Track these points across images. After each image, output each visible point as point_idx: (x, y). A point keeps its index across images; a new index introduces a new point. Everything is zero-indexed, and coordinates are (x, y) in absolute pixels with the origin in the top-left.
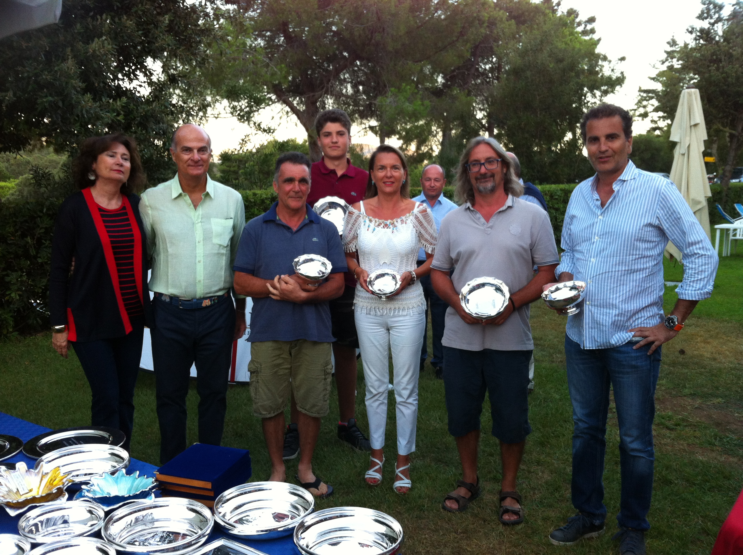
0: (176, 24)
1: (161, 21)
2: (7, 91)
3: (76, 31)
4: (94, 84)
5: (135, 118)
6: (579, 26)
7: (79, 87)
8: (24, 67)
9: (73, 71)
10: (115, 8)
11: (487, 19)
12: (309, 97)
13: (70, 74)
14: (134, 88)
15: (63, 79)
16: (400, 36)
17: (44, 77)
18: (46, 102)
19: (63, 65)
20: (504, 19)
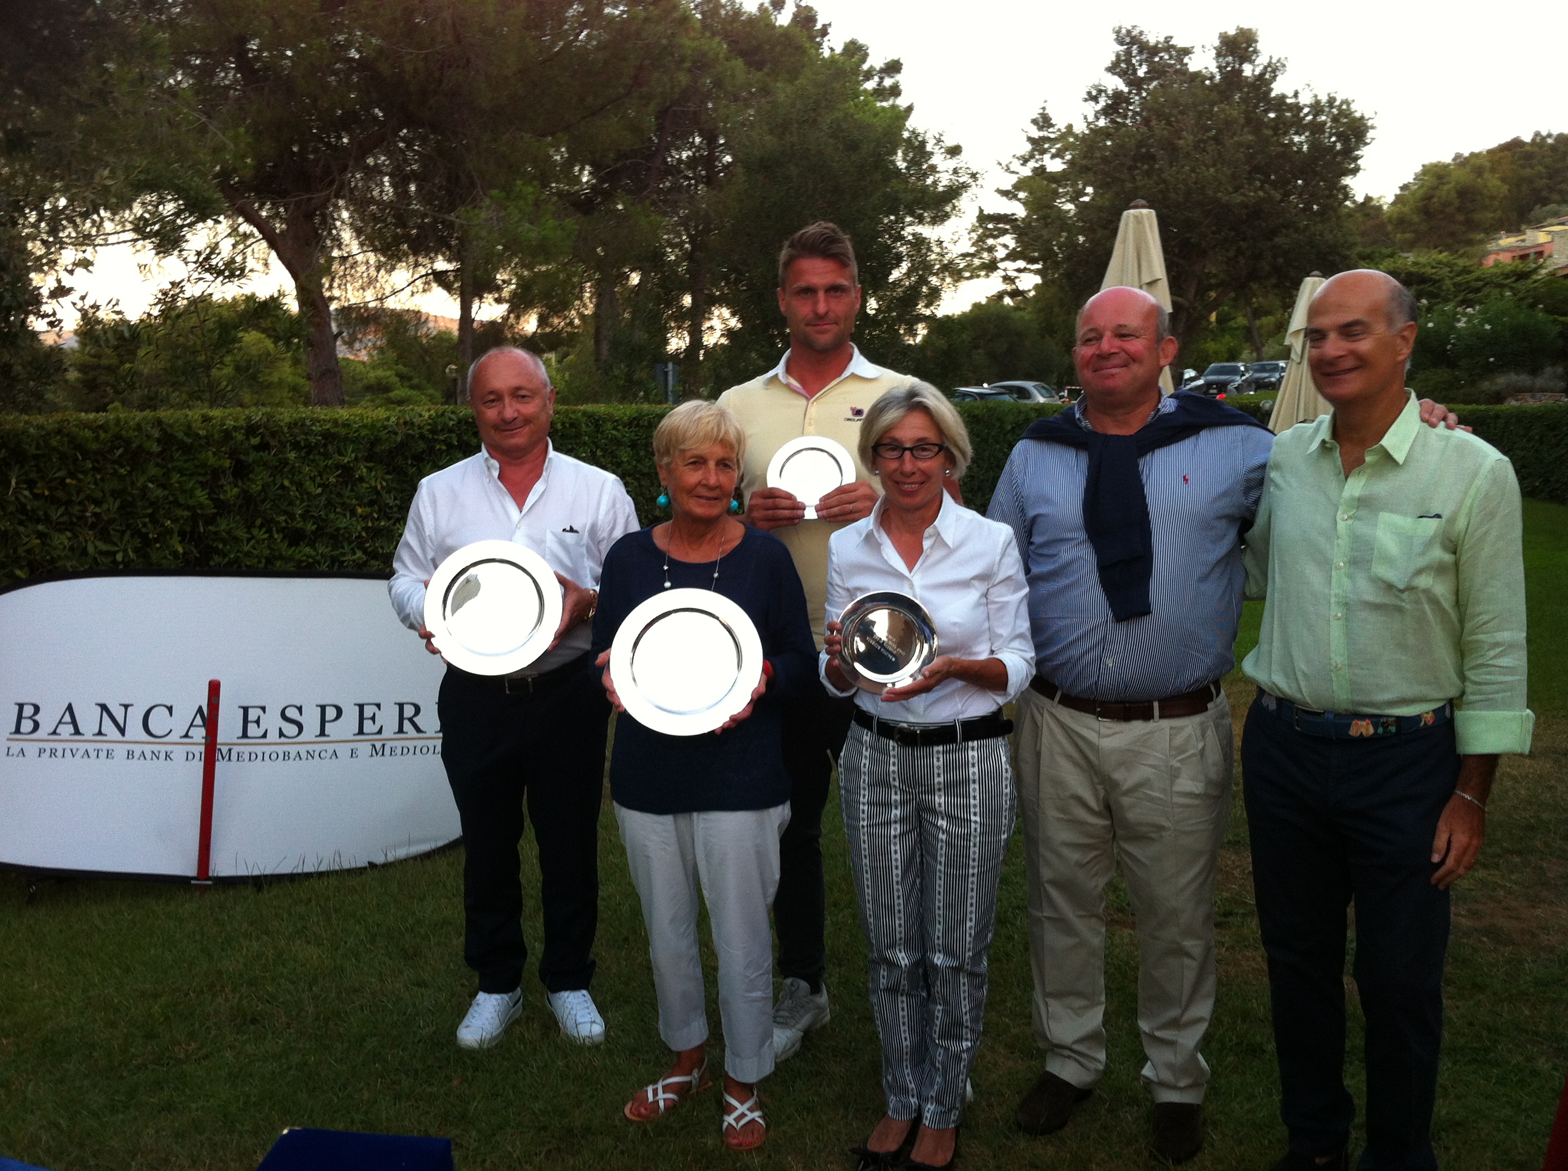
6: (869, 79)
11: (689, 52)
16: (506, 79)
20: (721, 56)
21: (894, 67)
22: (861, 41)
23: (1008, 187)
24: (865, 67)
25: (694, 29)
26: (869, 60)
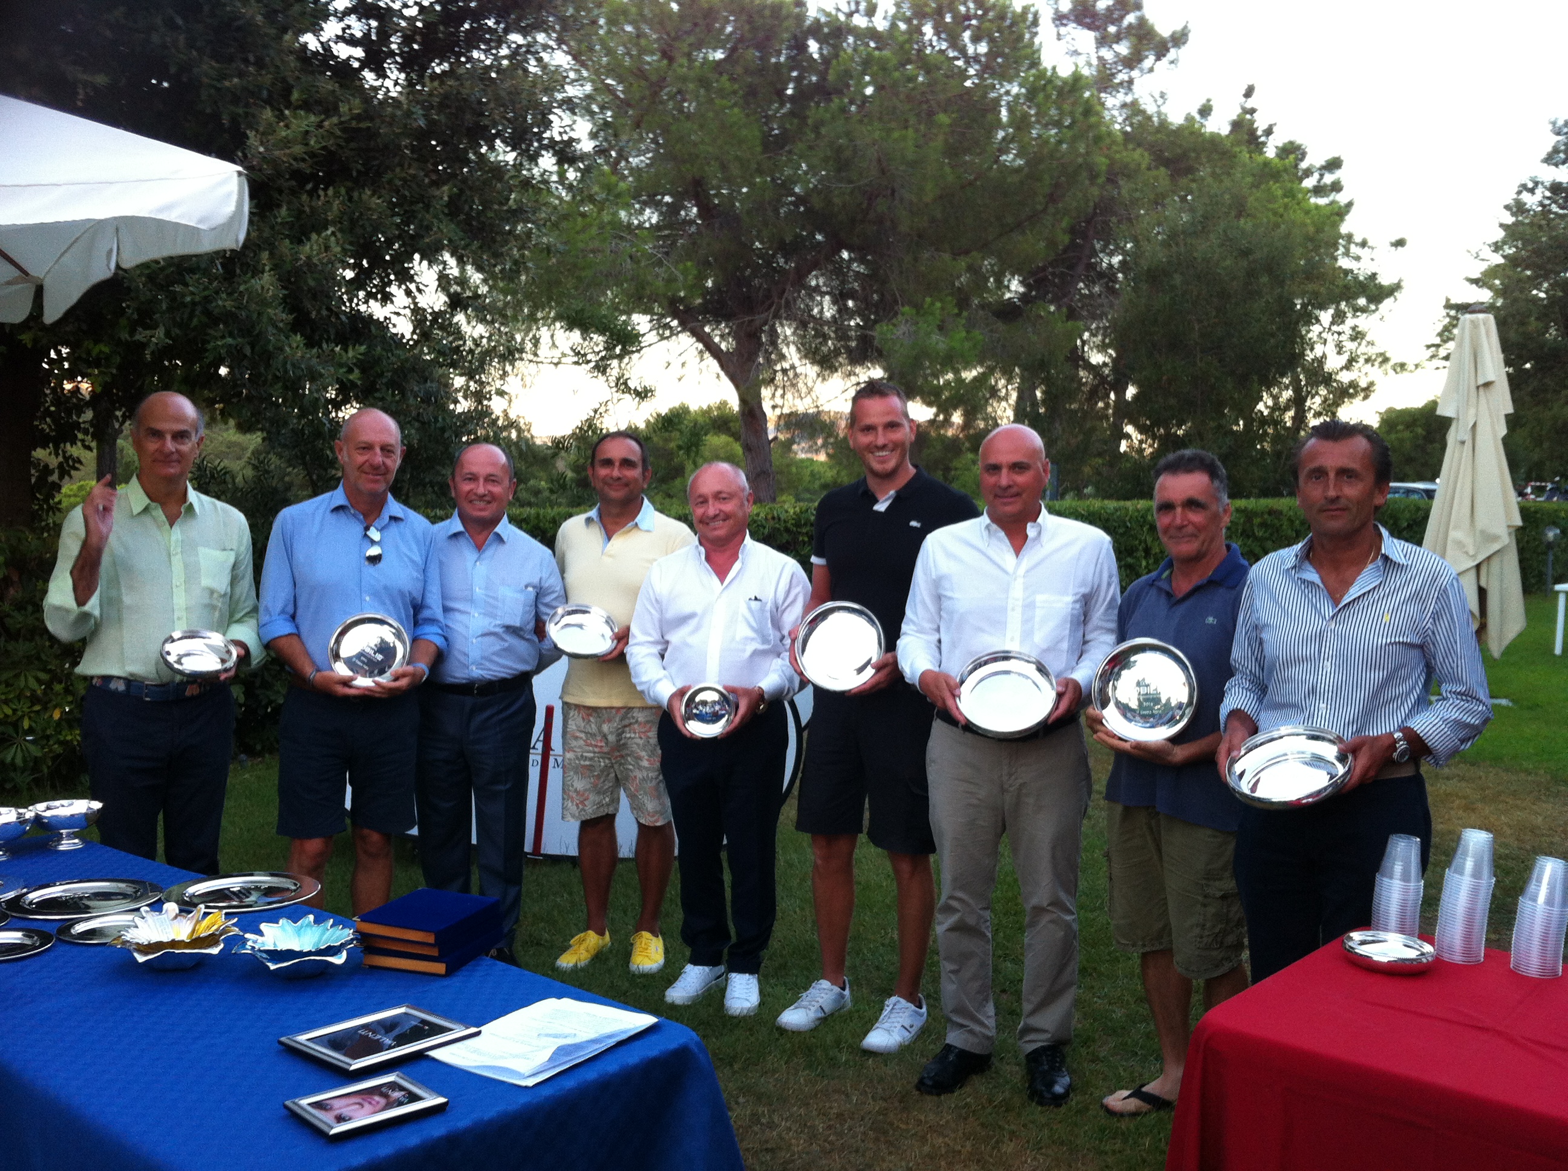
0: (466, 201)
1: (434, 197)
2: (155, 327)
3: (279, 220)
4: (309, 313)
5: (383, 373)
6: (1308, 176)
7: (282, 321)
8: (186, 285)
9: (271, 293)
10: (354, 174)
11: (1104, 168)
12: (743, 323)
13: (265, 298)
14: (386, 318)
15: (253, 306)
16: (927, 205)
17: (220, 303)
18: (223, 346)
19: (253, 281)
20: (1143, 166)
21: (1334, 164)
22: (1299, 141)
23: (1476, 275)
24: (1304, 165)
25: (1114, 142)
26: (1307, 157)
